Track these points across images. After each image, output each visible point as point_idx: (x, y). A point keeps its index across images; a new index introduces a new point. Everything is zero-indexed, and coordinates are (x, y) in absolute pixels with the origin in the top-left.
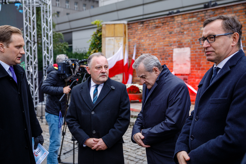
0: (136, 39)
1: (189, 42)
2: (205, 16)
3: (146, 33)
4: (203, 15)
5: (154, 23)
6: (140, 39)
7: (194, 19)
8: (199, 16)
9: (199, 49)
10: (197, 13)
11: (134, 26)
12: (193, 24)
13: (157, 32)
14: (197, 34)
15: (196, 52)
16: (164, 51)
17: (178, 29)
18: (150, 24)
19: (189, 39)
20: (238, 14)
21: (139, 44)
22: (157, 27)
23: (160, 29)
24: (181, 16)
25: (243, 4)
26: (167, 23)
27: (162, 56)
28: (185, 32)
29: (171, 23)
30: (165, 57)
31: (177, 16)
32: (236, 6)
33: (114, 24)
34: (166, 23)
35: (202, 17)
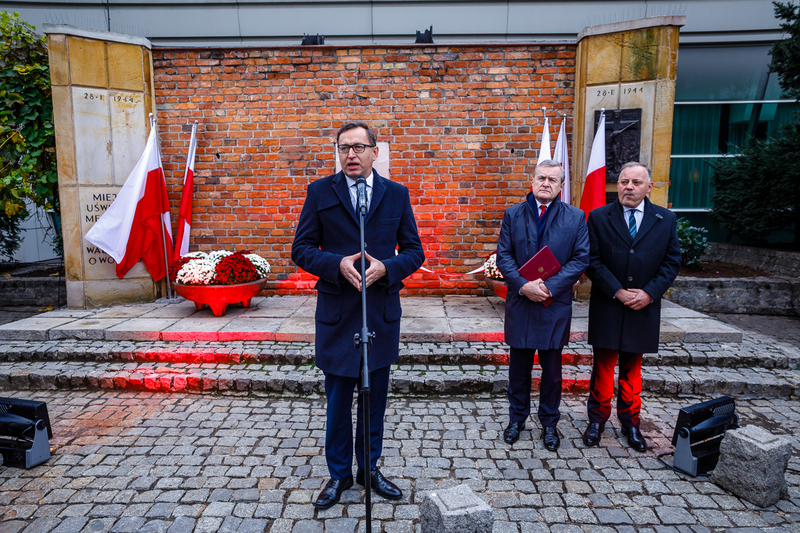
0: (190, 105)
1: (386, 127)
2: (430, 62)
3: (234, 89)
4: (426, 58)
5: (262, 61)
6: (208, 105)
7: (401, 65)
8: (414, 58)
9: (415, 147)
10: (408, 52)
11: (182, 62)
12: (397, 80)
13: (275, 90)
14: (409, 107)
15: (406, 155)
16: (305, 149)
17: (351, 89)
18: (250, 62)
19: (385, 119)
20: (516, 69)
21: (205, 121)
22: (275, 75)
23: (287, 81)
24: (358, 52)
25: (528, 46)
26: (311, 67)
27: (296, 163)
28: (373, 100)
29: (324, 67)
30: (308, 166)
31: (347, 49)
32: (512, 49)
33: (106, 42)
34: (307, 64)
35: (422, 63)
